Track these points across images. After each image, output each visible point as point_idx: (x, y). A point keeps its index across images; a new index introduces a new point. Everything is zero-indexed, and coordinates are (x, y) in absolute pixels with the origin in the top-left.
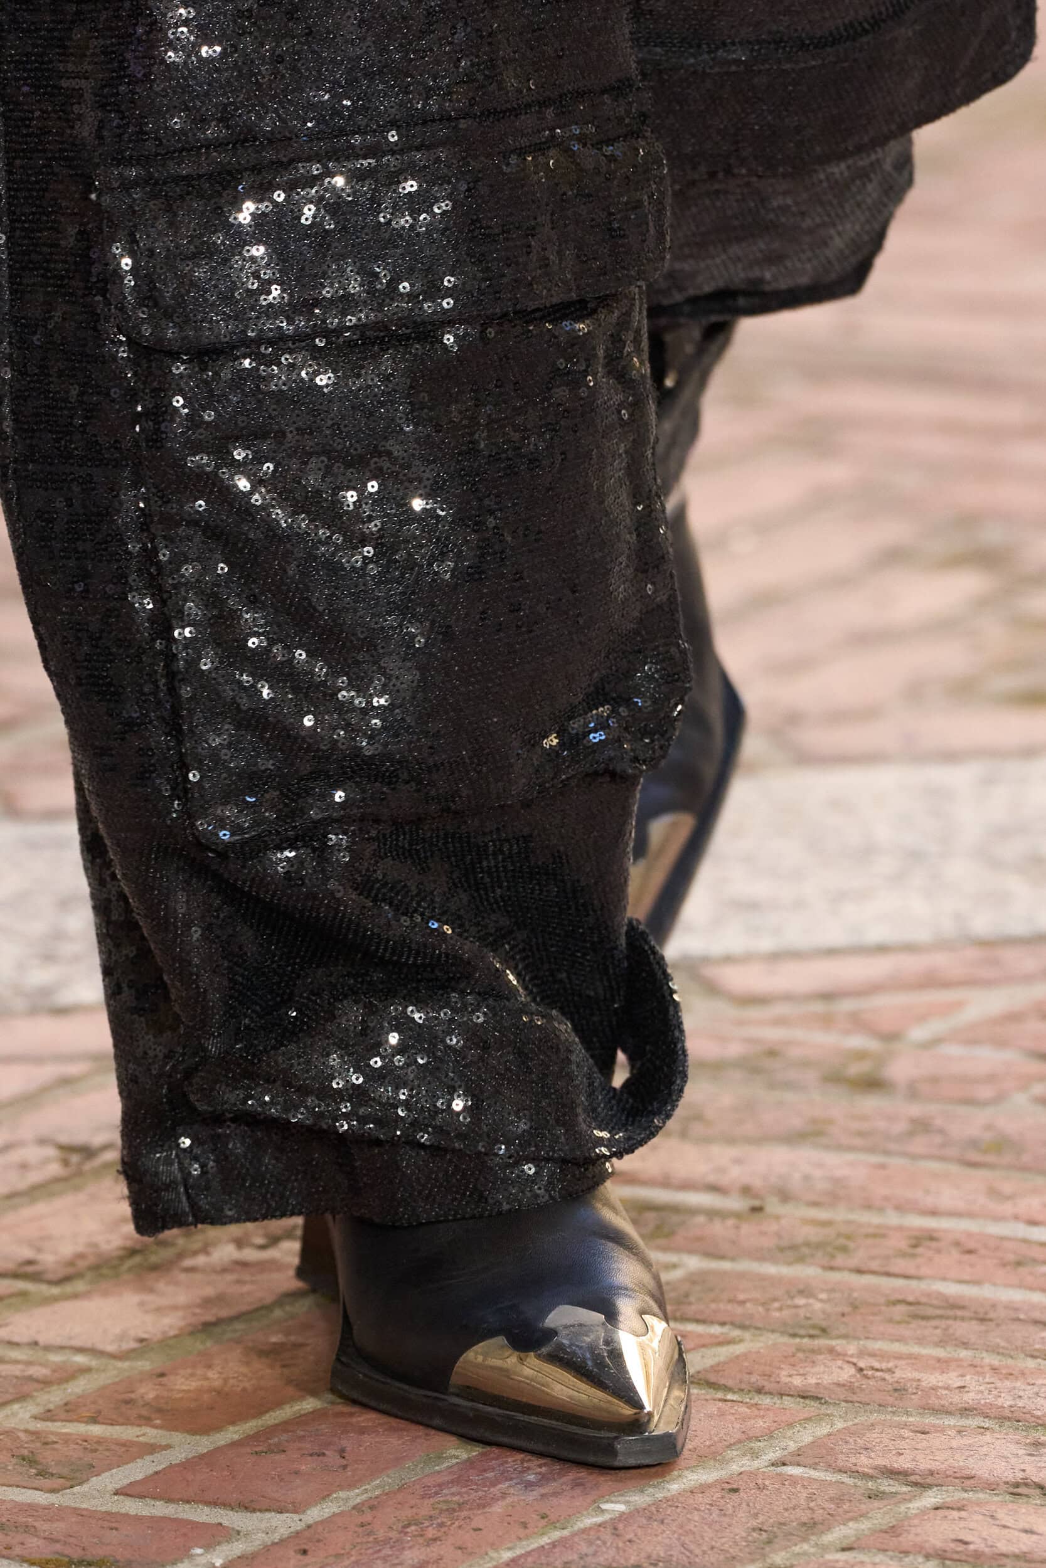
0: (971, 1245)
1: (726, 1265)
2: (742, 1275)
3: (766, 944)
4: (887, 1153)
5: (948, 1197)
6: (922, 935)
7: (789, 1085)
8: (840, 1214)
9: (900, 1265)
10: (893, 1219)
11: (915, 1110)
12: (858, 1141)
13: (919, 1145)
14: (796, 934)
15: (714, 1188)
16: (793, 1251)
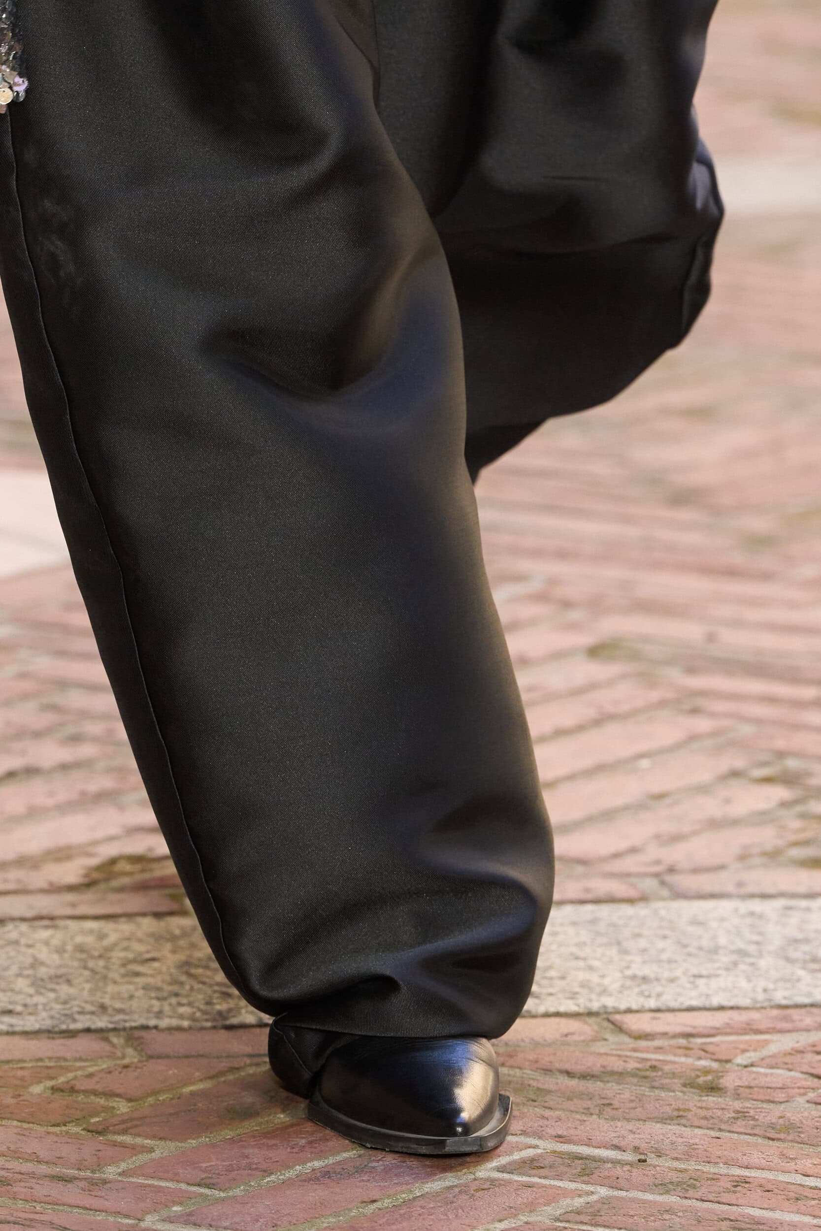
0: (770, 1187)
1: (623, 1194)
2: (633, 1200)
3: (652, 1003)
4: (720, 1130)
5: (756, 1158)
6: (746, 1002)
7: (662, 1088)
8: (692, 1166)
9: (726, 1197)
10: (723, 1169)
11: (737, 1105)
12: (704, 1123)
13: (740, 1126)
14: (669, 999)
15: (617, 1148)
16: (664, 1187)
